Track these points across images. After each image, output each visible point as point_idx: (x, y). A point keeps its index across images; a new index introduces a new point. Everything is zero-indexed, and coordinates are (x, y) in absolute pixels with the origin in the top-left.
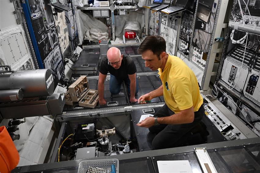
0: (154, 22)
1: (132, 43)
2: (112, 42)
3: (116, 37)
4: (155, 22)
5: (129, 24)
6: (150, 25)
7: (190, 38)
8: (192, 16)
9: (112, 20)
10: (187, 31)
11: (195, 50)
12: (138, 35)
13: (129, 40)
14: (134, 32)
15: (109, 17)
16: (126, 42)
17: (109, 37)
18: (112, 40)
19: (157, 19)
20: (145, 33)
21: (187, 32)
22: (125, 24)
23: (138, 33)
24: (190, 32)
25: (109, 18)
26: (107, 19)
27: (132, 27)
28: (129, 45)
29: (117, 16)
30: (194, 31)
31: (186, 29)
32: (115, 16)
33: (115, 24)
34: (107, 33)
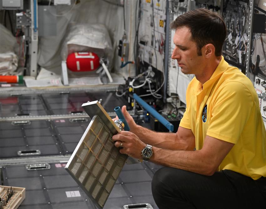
0: (152, 25)
1: (87, 84)
2: (27, 79)
3: (39, 67)
4: (156, 25)
5: (81, 32)
6: (140, 33)
7: (244, 57)
8: (246, 4)
9: (32, 18)
10: (238, 39)
11: (259, 82)
12: (106, 63)
13: (79, 76)
14: (93, 54)
15: (22, 8)
16: (70, 81)
17: (18, 67)
18: (29, 75)
19: (161, 17)
20: (127, 56)
21: (236, 42)
22: (68, 30)
23: (105, 56)
24: (242, 42)
25: (24, 11)
26: (18, 14)
27: (88, 38)
28: (81, 89)
29: (45, 8)
30: (253, 38)
31: (234, 36)
32: (41, 7)
33: (40, 29)
34: (15, 55)
